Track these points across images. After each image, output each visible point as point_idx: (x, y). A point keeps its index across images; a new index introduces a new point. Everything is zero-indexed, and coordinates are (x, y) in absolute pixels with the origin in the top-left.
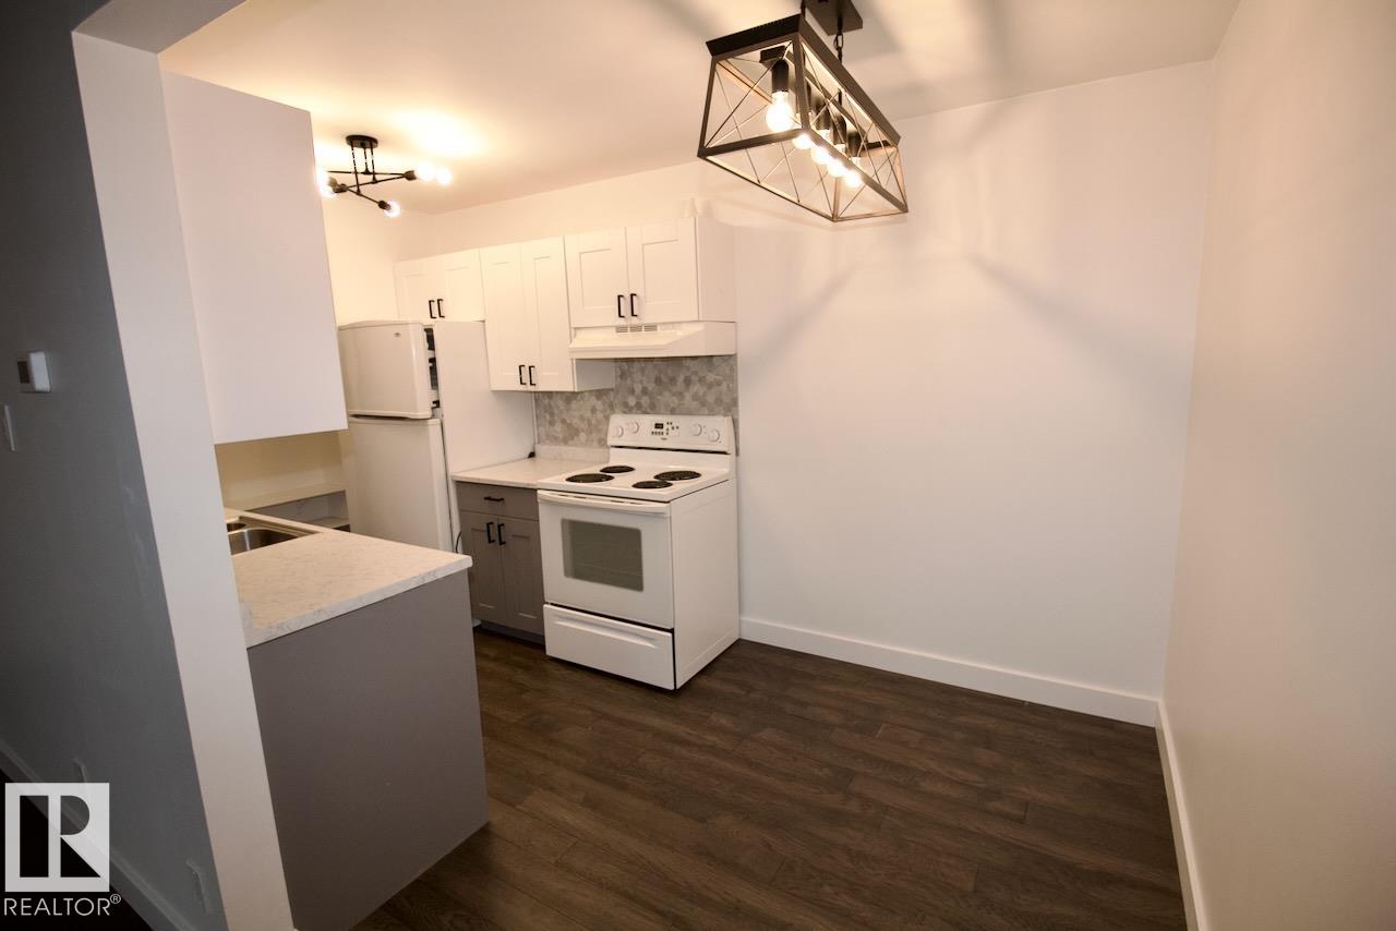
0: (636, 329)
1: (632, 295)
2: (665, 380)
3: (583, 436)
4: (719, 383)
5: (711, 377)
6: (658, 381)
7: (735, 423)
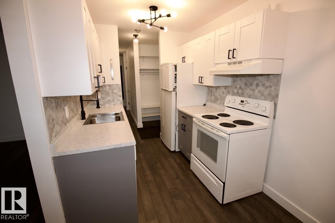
0: (235, 63)
1: (234, 49)
2: (248, 83)
3: (219, 101)
4: (271, 87)
5: (268, 84)
6: (246, 84)
7: (275, 105)
